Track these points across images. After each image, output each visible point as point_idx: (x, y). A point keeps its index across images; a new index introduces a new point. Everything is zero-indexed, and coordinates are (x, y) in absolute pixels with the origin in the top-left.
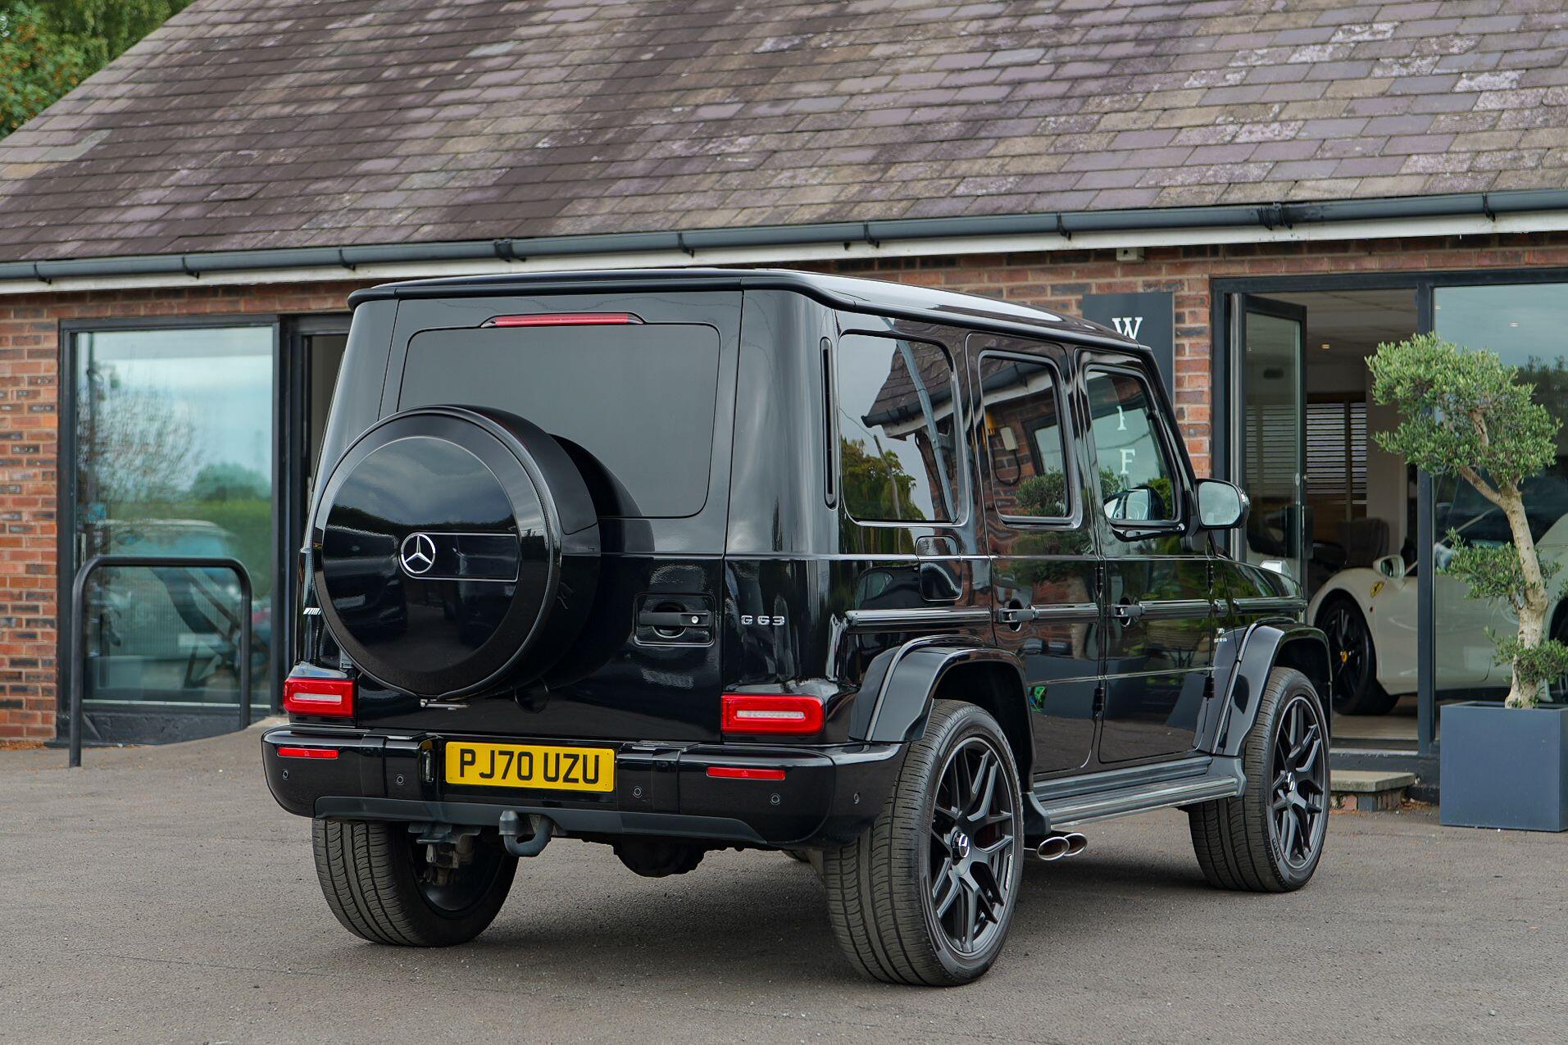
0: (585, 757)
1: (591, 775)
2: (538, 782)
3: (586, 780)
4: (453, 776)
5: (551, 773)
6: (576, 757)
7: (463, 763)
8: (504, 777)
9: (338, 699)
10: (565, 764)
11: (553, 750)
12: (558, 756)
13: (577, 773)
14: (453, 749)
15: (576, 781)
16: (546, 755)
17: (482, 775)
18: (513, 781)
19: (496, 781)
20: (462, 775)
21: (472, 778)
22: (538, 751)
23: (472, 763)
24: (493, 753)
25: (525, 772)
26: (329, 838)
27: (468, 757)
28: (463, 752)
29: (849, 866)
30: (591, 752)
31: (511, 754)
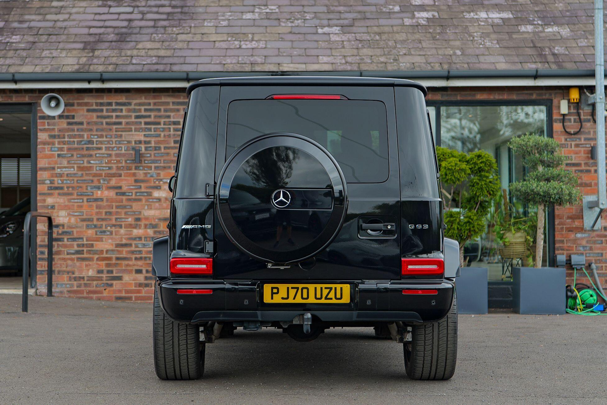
0: (336, 288)
1: (338, 296)
2: (312, 300)
3: (336, 298)
4: (267, 299)
5: (319, 296)
6: (331, 289)
7: (273, 293)
8: (294, 299)
9: (204, 266)
10: (325, 292)
11: (319, 286)
12: (321, 288)
13: (332, 295)
14: (267, 288)
15: (331, 299)
16: (316, 288)
17: (283, 298)
18: (299, 300)
19: (290, 301)
20: (272, 298)
21: (277, 299)
22: (311, 287)
23: (278, 293)
24: (288, 288)
25: (305, 296)
26: (166, 332)
27: (275, 291)
28: (272, 288)
29: (429, 330)
30: (338, 286)
31: (298, 288)
